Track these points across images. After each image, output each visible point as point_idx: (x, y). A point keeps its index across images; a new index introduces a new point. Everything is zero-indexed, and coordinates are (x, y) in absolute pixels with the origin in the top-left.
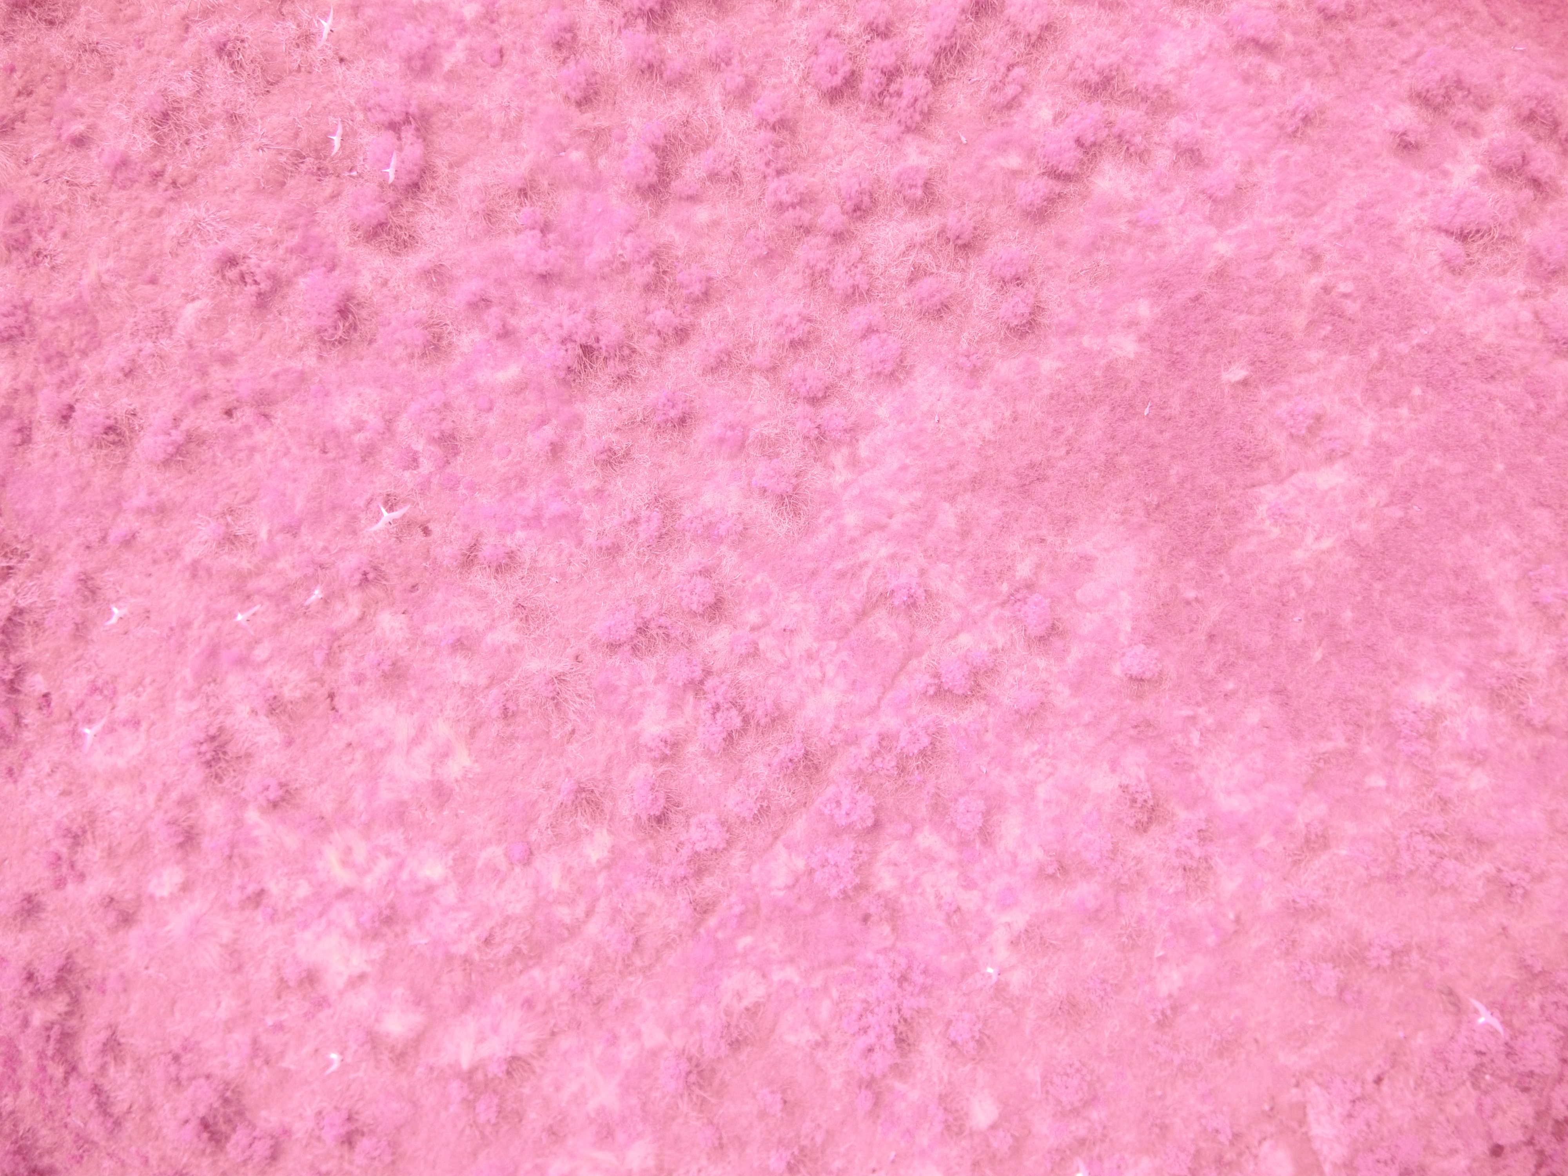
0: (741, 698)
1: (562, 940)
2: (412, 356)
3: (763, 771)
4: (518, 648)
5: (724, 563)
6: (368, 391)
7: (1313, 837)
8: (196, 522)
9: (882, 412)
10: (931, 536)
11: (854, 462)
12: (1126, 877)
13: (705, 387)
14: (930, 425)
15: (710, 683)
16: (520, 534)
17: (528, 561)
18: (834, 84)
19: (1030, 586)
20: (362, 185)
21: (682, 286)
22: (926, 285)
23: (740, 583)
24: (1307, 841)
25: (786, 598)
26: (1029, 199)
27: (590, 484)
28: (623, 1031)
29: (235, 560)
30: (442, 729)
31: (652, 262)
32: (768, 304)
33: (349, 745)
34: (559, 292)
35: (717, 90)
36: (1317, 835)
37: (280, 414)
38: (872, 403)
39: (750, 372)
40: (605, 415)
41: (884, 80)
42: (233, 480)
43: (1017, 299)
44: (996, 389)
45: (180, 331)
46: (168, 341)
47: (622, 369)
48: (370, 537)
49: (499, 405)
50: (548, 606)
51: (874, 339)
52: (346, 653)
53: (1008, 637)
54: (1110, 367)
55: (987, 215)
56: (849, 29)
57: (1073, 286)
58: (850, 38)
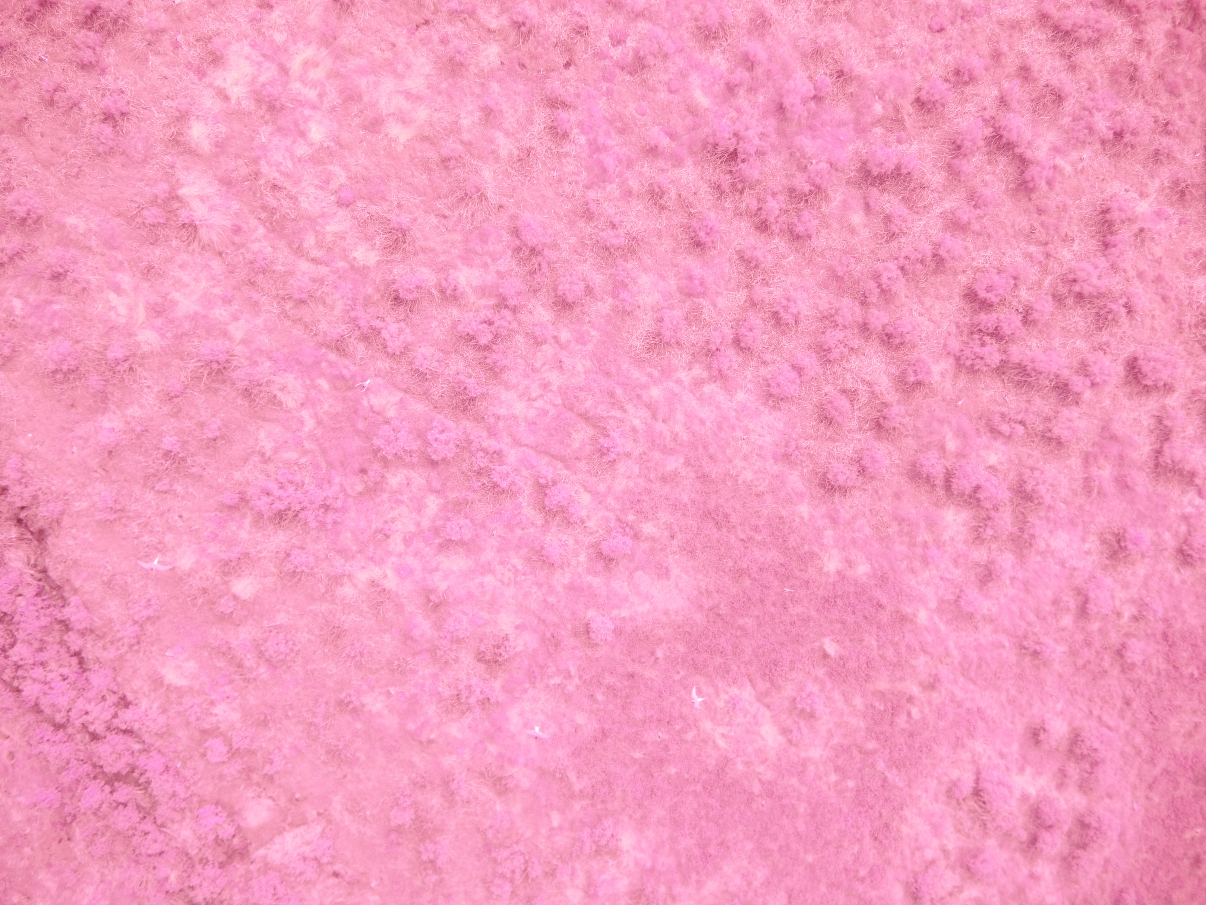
0: (502, 341)
1: (290, 246)
3: (453, 369)
4: (497, 159)
5: (599, 303)
7: (504, 782)
9: (741, 396)
10: (657, 455)
11: (698, 383)
12: (442, 653)
13: (728, 256)
14: (739, 434)
16: (583, 139)
17: (564, 150)
18: (979, 293)
19: (637, 536)
21: (800, 216)
22: (843, 403)
23: (587, 320)
24: (500, 779)
25: (584, 357)
26: (925, 462)
27: (634, 184)
28: (235, 307)
30: (422, 114)
31: (812, 188)
32: (801, 287)
33: (394, 45)
34: (772, 122)
35: (954, 204)
36: (506, 785)
38: (746, 386)
39: (747, 287)
40: (688, 183)
41: (991, 330)
43: (848, 473)
44: (777, 476)
47: (726, 187)
48: (553, 22)
49: (676, 98)
50: (534, 174)
51: (793, 375)
52: (461, 25)
53: (595, 529)
54: (813, 555)
55: (906, 436)
56: (1023, 293)
57: (868, 513)
58: (1017, 296)
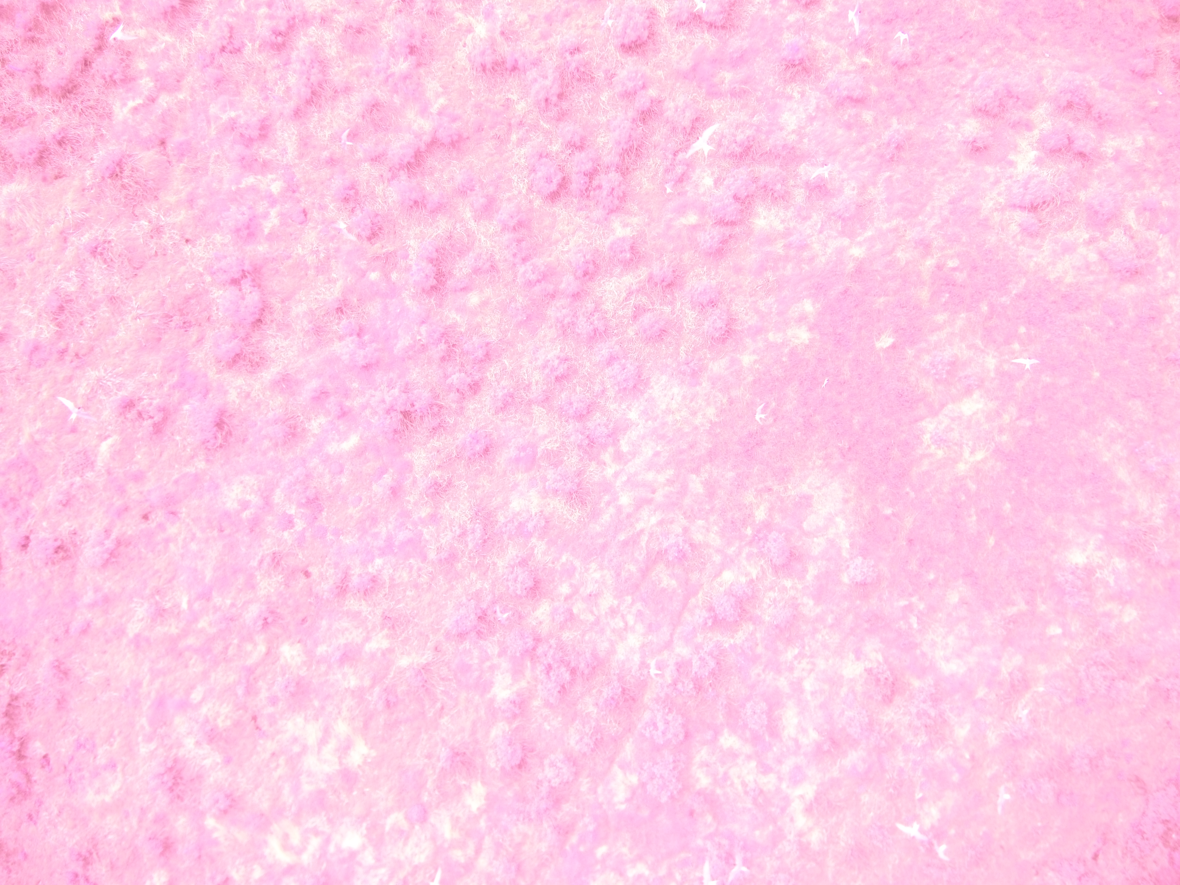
0: (567, 656)
2: (276, 445)
3: (592, 709)
4: (391, 650)
5: (536, 552)
6: (247, 478)
7: (1016, 682)
8: (133, 605)
9: (633, 415)
10: (687, 501)
11: (619, 457)
12: (884, 741)
13: (499, 422)
14: (670, 419)
15: (540, 651)
16: (379, 561)
17: (388, 581)
18: (552, 190)
19: (767, 526)
20: (219, 329)
21: (468, 353)
22: (646, 319)
23: (551, 565)
24: (1013, 686)
25: (587, 570)
26: (708, 245)
27: (424, 512)
29: (166, 629)
30: (342, 728)
31: (443, 341)
32: (534, 353)
33: (273, 754)
34: (378, 376)
35: (468, 209)
36: (1019, 680)
37: (184, 510)
38: (624, 410)
39: (530, 405)
40: (428, 458)
41: (587, 179)
42: (156, 567)
43: (714, 317)
44: (713, 384)
45: (100, 464)
46: (92, 473)
47: (435, 422)
48: (265, 588)
49: (348, 467)
50: (408, 612)
51: (616, 366)
52: (261, 683)
53: (759, 568)
54: (793, 353)
55: (681, 260)
56: (555, 148)
57: (753, 299)
58: (557, 154)
